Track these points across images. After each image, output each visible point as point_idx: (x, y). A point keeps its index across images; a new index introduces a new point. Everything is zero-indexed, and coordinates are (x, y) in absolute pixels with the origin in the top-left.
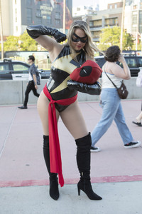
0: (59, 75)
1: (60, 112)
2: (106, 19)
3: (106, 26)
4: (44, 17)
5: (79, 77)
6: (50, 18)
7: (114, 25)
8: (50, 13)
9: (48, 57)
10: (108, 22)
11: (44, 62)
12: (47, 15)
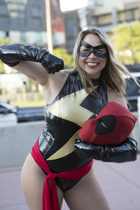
0: (62, 129)
1: (63, 191)
2: (119, 13)
3: (120, 22)
4: (14, 15)
5: (95, 135)
6: (22, 16)
7: (133, 20)
8: (22, 8)
9: (25, 83)
10: (123, 17)
11: (19, 91)
12: (19, 11)
